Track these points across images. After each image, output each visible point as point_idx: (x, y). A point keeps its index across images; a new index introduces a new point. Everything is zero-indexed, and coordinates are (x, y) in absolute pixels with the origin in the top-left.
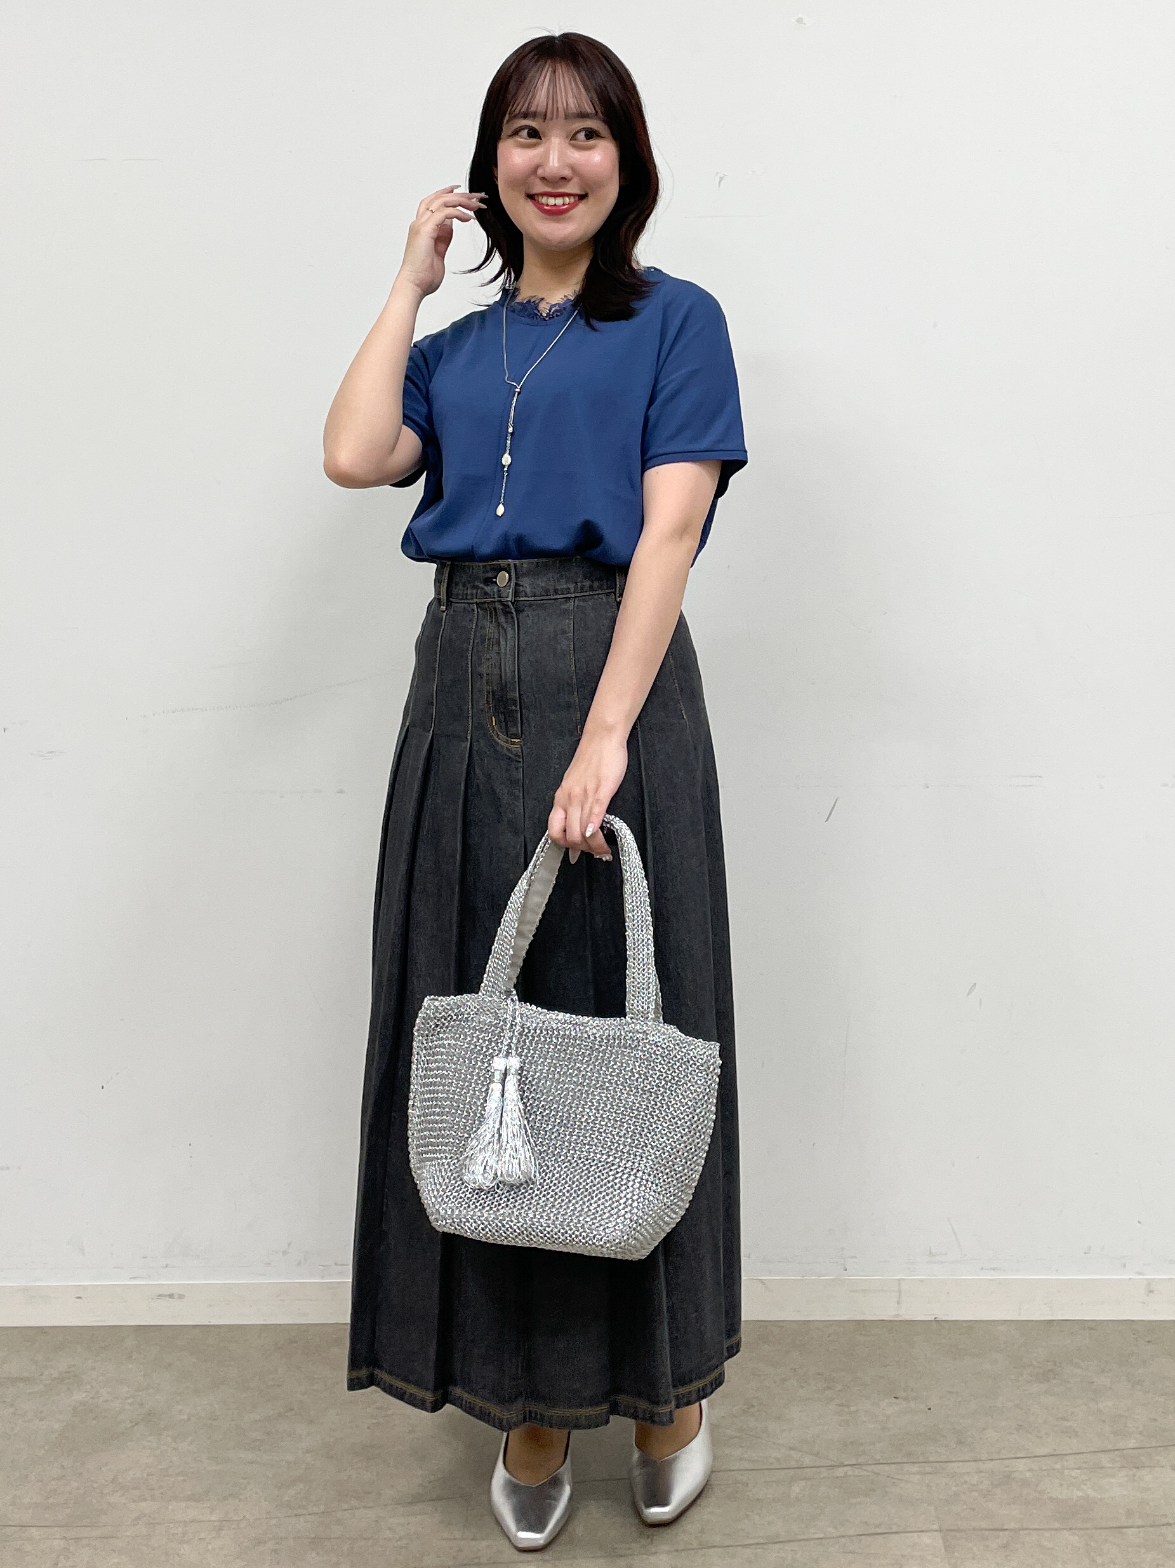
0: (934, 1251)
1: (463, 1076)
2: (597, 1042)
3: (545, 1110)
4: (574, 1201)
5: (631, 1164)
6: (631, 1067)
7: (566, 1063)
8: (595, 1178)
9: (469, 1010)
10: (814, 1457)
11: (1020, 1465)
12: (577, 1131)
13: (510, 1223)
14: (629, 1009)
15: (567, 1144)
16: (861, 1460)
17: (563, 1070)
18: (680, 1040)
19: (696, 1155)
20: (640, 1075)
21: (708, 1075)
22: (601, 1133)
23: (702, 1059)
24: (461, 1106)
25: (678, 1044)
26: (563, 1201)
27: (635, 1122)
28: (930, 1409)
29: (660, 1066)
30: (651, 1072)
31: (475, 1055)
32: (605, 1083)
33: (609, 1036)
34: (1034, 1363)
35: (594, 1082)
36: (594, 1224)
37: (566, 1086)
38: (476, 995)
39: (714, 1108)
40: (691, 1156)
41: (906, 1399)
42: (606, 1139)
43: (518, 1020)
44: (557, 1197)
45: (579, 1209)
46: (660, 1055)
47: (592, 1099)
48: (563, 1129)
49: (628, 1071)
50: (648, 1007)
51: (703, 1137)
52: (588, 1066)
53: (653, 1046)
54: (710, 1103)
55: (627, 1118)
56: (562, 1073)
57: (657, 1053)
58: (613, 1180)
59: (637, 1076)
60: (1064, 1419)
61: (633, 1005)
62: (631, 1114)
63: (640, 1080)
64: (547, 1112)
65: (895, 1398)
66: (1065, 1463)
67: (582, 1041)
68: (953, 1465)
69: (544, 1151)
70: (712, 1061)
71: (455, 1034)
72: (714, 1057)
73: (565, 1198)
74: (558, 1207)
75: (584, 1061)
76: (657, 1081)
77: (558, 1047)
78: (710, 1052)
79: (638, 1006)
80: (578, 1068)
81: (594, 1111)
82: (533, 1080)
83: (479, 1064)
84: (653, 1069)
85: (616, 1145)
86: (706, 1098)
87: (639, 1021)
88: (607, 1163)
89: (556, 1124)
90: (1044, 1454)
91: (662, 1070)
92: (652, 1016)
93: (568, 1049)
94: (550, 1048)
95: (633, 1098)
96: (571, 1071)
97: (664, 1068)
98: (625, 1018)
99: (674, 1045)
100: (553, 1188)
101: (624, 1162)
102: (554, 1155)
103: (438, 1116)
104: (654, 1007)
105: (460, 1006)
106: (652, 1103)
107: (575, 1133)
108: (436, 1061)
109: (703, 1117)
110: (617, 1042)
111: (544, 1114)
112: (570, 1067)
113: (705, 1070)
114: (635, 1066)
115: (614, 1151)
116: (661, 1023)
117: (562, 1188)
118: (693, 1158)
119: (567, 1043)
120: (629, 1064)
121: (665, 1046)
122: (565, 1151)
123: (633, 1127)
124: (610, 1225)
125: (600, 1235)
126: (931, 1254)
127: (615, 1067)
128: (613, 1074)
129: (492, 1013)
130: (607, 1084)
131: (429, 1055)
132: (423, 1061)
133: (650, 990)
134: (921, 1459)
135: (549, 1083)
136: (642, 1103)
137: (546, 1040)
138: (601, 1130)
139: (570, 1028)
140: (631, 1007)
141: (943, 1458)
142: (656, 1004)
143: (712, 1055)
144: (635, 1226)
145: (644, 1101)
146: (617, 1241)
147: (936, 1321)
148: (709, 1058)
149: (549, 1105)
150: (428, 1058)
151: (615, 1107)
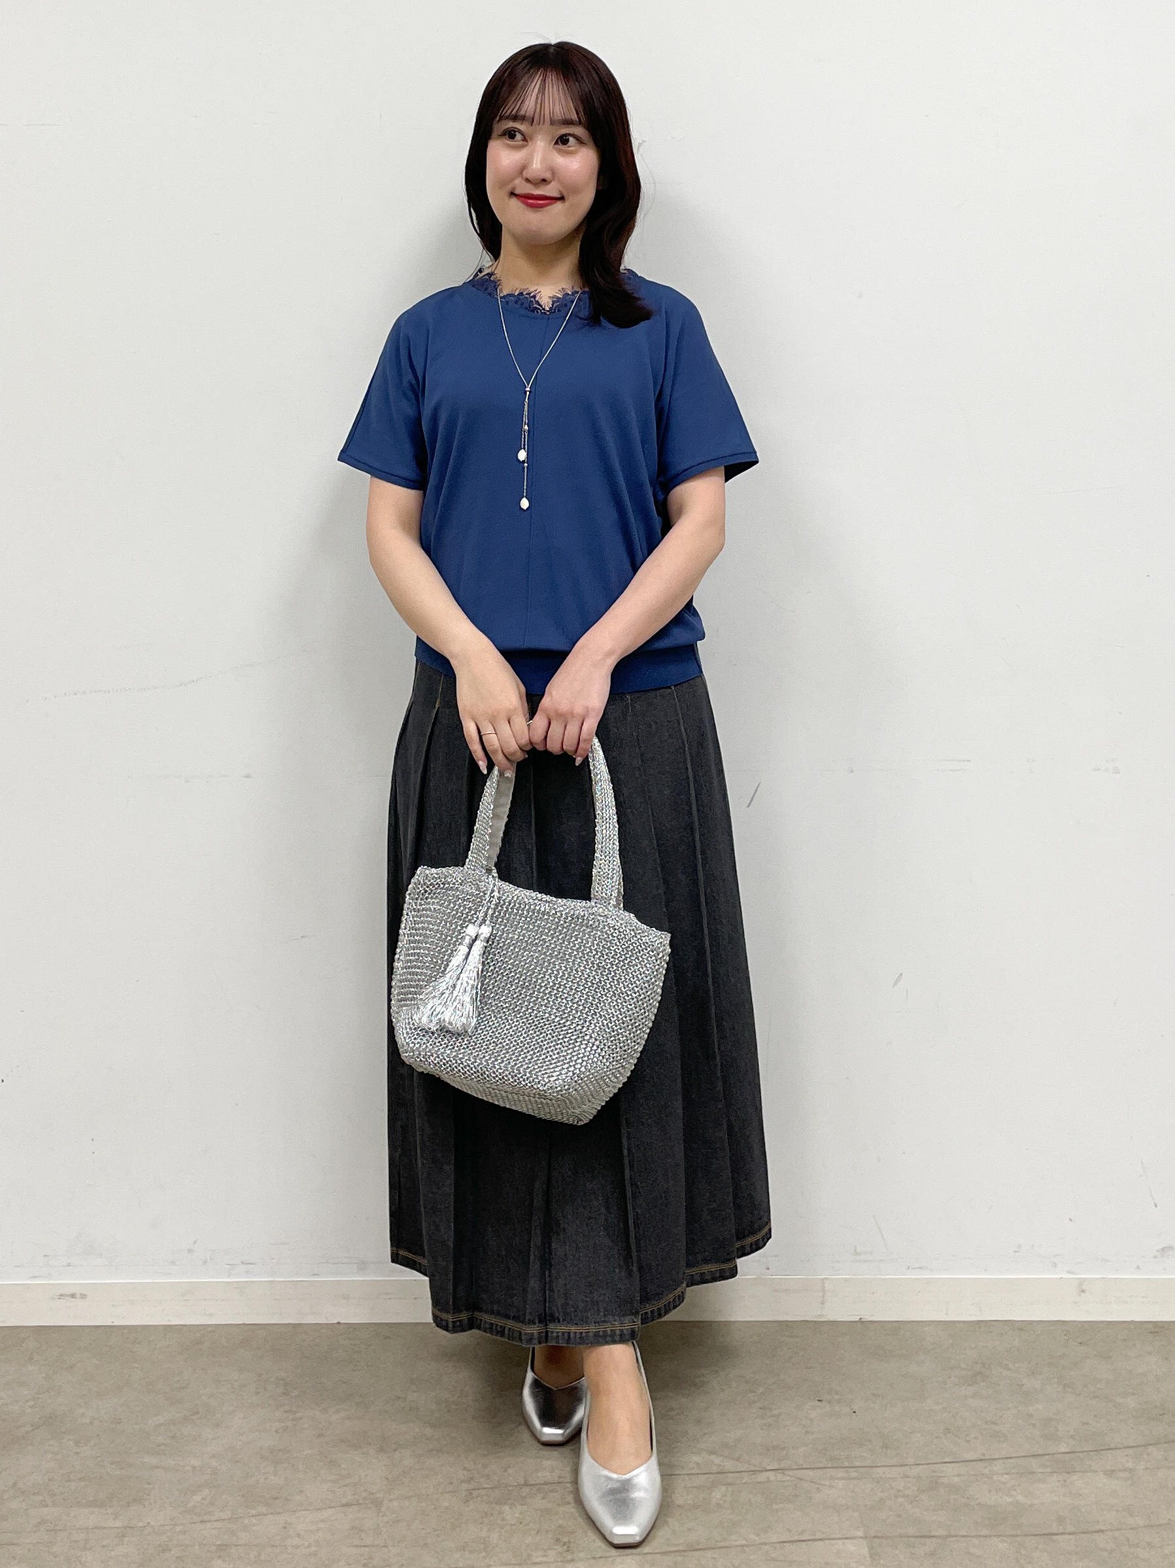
0: (858, 1250)
1: (443, 937)
2: (562, 919)
3: (511, 972)
4: (526, 1051)
5: (581, 1028)
6: (590, 944)
7: (533, 934)
8: (547, 1035)
9: (454, 881)
10: (735, 1462)
11: (949, 1469)
12: (536, 993)
13: (468, 1062)
14: (594, 895)
15: (526, 1003)
16: (784, 1465)
17: (531, 940)
18: (635, 926)
19: (640, 1029)
20: (597, 952)
21: (657, 961)
22: (557, 997)
23: (653, 946)
24: (439, 962)
25: (633, 930)
26: (516, 1049)
27: (588, 992)
28: (854, 1412)
29: (615, 947)
30: (607, 951)
31: (456, 920)
32: (565, 954)
33: (574, 915)
34: (963, 1365)
35: (556, 953)
36: (540, 1071)
37: (532, 953)
38: (462, 869)
39: (659, 991)
40: (634, 1029)
41: (829, 1402)
42: (561, 1004)
43: (496, 894)
44: (512, 1045)
45: (529, 1057)
46: (617, 937)
47: (553, 968)
48: (524, 990)
49: (587, 947)
50: (611, 895)
51: (647, 1014)
52: (553, 938)
53: (611, 929)
54: (656, 985)
55: (582, 988)
56: (529, 942)
57: (614, 934)
58: (562, 1039)
59: (594, 953)
60: (994, 1423)
61: (597, 892)
62: (585, 985)
63: (596, 956)
64: (513, 974)
65: (819, 1400)
66: (994, 1468)
67: (549, 916)
68: (878, 1470)
69: (506, 1007)
70: (661, 949)
71: (441, 900)
72: (664, 946)
73: (518, 1047)
74: (511, 1053)
75: (550, 934)
76: (612, 960)
77: (528, 919)
78: (661, 940)
79: (602, 893)
80: (544, 939)
81: (553, 978)
82: (504, 945)
83: (459, 928)
84: (609, 949)
85: (569, 1009)
86: (653, 980)
87: (602, 906)
88: (560, 1024)
89: (519, 985)
90: (973, 1458)
91: (617, 950)
92: (613, 902)
93: (536, 922)
94: (521, 919)
95: (588, 971)
96: (537, 941)
97: (619, 949)
98: (590, 901)
99: (630, 930)
100: (510, 1037)
101: (574, 1025)
102: (514, 1012)
103: (419, 968)
104: (616, 895)
105: (448, 877)
106: (605, 978)
107: (534, 995)
108: (422, 922)
109: (649, 996)
110: (580, 920)
111: (510, 976)
112: (536, 937)
113: (654, 956)
114: (594, 944)
115: (566, 1015)
116: (621, 909)
117: (517, 1039)
118: (637, 1031)
119: (536, 917)
120: (588, 942)
121: (622, 930)
122: (524, 1009)
123: (585, 997)
124: (554, 1074)
125: (544, 1081)
126: (856, 1253)
127: (576, 942)
128: (574, 948)
129: (474, 885)
130: (567, 957)
131: (417, 916)
132: (411, 921)
133: (614, 880)
134: (846, 1464)
135: (517, 950)
136: (596, 976)
137: (518, 913)
138: (558, 995)
139: (540, 904)
140: (596, 894)
141: (868, 1463)
142: (619, 892)
143: (663, 944)
144: (576, 1079)
145: (598, 976)
146: (559, 1089)
147: (861, 1321)
148: (659, 945)
149: (515, 968)
150: (415, 919)
151: (572, 977)
